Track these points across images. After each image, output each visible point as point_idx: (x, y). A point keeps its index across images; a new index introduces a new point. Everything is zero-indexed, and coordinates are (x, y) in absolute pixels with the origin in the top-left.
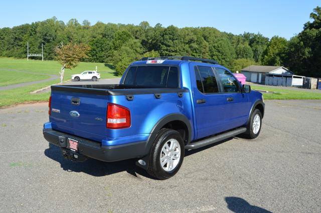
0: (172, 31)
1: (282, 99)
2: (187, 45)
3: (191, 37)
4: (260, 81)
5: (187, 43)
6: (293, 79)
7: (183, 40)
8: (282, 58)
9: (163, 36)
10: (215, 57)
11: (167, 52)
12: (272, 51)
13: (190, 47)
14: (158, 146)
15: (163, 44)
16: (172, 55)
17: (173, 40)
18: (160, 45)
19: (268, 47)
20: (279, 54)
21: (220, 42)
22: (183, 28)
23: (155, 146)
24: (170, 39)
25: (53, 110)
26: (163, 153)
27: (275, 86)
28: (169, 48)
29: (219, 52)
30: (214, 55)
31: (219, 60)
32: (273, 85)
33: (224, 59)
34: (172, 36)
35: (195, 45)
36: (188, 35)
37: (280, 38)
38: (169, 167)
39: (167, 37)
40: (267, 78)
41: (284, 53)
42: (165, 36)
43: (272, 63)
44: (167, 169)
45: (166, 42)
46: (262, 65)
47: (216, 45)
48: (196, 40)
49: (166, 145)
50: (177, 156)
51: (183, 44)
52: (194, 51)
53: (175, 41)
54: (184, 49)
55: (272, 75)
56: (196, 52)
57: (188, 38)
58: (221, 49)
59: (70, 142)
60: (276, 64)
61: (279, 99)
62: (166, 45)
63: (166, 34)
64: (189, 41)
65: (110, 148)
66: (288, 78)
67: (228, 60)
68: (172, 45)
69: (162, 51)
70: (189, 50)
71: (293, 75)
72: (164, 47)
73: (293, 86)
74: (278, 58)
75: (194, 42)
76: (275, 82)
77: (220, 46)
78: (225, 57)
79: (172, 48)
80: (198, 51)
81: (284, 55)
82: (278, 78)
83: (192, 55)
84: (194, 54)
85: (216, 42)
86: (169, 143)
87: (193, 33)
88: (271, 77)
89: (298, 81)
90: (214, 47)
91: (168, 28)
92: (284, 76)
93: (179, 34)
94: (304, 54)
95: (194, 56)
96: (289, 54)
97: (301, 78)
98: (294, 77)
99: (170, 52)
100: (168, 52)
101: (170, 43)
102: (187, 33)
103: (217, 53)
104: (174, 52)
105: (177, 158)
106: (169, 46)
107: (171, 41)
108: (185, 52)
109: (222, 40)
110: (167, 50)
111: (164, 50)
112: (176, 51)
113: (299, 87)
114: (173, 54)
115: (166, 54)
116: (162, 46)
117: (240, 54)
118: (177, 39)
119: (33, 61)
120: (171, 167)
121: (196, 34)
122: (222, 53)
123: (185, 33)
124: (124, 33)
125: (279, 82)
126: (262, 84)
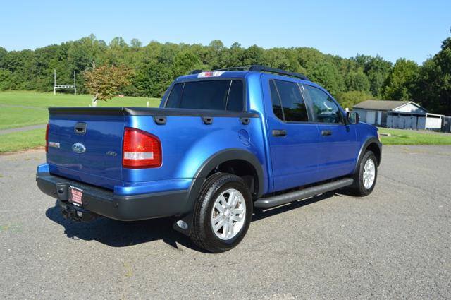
0: (255, 52)
1: (410, 144)
3: (281, 62)
4: (379, 122)
6: (427, 119)
8: (411, 90)
9: (242, 60)
12: (397, 81)
14: (207, 198)
19: (391, 74)
20: (406, 85)
21: (322, 68)
22: (271, 49)
23: (203, 198)
25: (50, 143)
26: (216, 210)
27: (401, 128)
29: (321, 82)
32: (397, 127)
34: (254, 60)
36: (277, 58)
37: (409, 61)
38: (227, 233)
39: (248, 61)
40: (389, 118)
41: (413, 83)
43: (396, 96)
44: (223, 237)
46: (383, 99)
47: (317, 72)
48: (289, 65)
49: (221, 197)
50: (240, 216)
55: (396, 114)
57: (277, 63)
58: (324, 77)
59: (73, 191)
60: (403, 98)
61: (406, 144)
63: (246, 58)
65: (127, 198)
66: (419, 118)
67: (334, 93)
71: (427, 114)
73: (427, 129)
74: (405, 90)
76: (401, 124)
77: (322, 73)
81: (413, 85)
82: (406, 118)
85: (318, 69)
86: (227, 196)
87: (284, 56)
88: (395, 117)
89: (434, 122)
90: (314, 75)
91: (249, 49)
92: (414, 115)
93: (265, 57)
94: (442, 83)
96: (422, 84)
97: (439, 117)
98: (429, 116)
102: (276, 56)
105: (240, 219)
109: (325, 65)
113: (436, 130)
117: (351, 85)
119: (62, 95)
120: (230, 233)
121: (288, 58)
122: (326, 84)
123: (274, 55)
124: (188, 56)
125: (407, 123)
126: (383, 126)
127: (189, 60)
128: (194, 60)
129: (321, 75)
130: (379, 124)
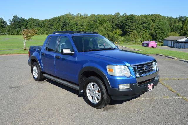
0: (132, 18)
2: (141, 25)
3: (143, 21)
5: (141, 24)
7: (138, 23)
9: (126, 20)
10: (157, 32)
13: (143, 26)
15: (126, 25)
16: (131, 32)
17: (132, 23)
18: (125, 26)
21: (160, 23)
24: (130, 22)
27: (179, 48)
28: (129, 27)
29: (160, 29)
30: (156, 31)
31: (160, 33)
34: (132, 20)
35: (145, 25)
36: (141, 19)
39: (129, 21)
40: (175, 44)
45: (128, 24)
47: (158, 24)
48: (146, 22)
51: (138, 25)
52: (146, 29)
54: (139, 28)
56: (147, 29)
57: (141, 21)
58: (161, 27)
62: (128, 26)
63: (128, 19)
64: (142, 23)
67: (165, 33)
68: (131, 25)
69: (126, 29)
70: (142, 28)
72: (127, 27)
75: (145, 23)
77: (160, 25)
78: (163, 32)
82: (181, 44)
83: (144, 31)
84: (145, 30)
85: (158, 23)
87: (144, 18)
88: (177, 43)
90: (157, 26)
91: (129, 16)
93: (136, 19)
95: (145, 31)
99: (130, 29)
100: (129, 30)
101: (131, 24)
102: (141, 18)
103: (158, 29)
106: (130, 26)
107: (131, 23)
108: (140, 29)
109: (162, 21)
110: (129, 29)
111: (127, 29)
112: (134, 29)
114: (132, 31)
117: (173, 30)
118: (134, 22)
121: (146, 19)
122: (162, 30)
123: (140, 18)
124: (103, 20)
125: (182, 46)
126: (173, 47)
127: (103, 21)
128: (105, 21)
129: (159, 26)
130: (173, 46)
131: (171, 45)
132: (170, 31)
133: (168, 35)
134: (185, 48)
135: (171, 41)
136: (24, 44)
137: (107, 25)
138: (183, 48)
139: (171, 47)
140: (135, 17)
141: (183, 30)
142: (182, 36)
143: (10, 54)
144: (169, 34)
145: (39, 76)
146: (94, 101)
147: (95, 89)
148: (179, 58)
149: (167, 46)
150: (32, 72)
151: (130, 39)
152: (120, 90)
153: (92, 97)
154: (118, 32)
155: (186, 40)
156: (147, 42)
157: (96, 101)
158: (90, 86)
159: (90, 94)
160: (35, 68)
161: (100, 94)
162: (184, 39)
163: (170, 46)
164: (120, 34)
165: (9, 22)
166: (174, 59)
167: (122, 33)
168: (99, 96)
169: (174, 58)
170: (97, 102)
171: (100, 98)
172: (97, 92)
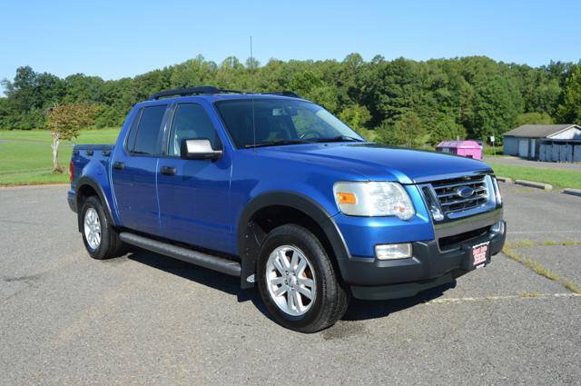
0: (400, 68)
2: (431, 93)
3: (437, 77)
4: (533, 155)
5: (430, 89)
7: (420, 84)
9: (383, 78)
10: (482, 113)
11: (390, 107)
13: (436, 96)
15: (383, 92)
16: (400, 113)
17: (402, 86)
18: (378, 95)
21: (491, 83)
22: (422, 62)
24: (396, 83)
27: (555, 162)
28: (394, 100)
29: (490, 102)
30: (480, 109)
31: (491, 117)
32: (551, 160)
33: (502, 114)
34: (400, 77)
35: (444, 92)
36: (430, 73)
39: (391, 79)
40: (542, 148)
42: (387, 77)
45: (388, 89)
47: (484, 89)
48: (446, 82)
51: (422, 92)
52: (445, 103)
53: (405, 86)
54: (424, 101)
55: (550, 142)
56: (449, 105)
57: (430, 80)
58: (493, 95)
62: (390, 95)
63: (389, 75)
64: (433, 86)
66: (575, 147)
67: (509, 116)
68: (399, 93)
69: (382, 105)
70: (434, 101)
72: (386, 99)
75: (444, 86)
76: (556, 155)
77: (491, 90)
78: (502, 112)
79: (399, 100)
80: (452, 103)
83: (440, 111)
84: (444, 108)
85: (485, 84)
87: (440, 70)
88: (549, 147)
90: (481, 93)
91: (393, 63)
93: (414, 72)
95: (444, 112)
99: (396, 106)
100: (393, 108)
101: (397, 89)
102: (428, 70)
103: (485, 104)
104: (404, 106)
106: (395, 96)
107: (397, 86)
108: (427, 106)
109: (496, 79)
110: (391, 104)
111: (385, 104)
112: (408, 105)
114: (402, 110)
115: (390, 111)
116: (381, 96)
118: (409, 83)
121: (447, 72)
122: (496, 105)
123: (425, 69)
124: (308, 77)
125: (562, 155)
126: (536, 159)
127: (309, 82)
128: (315, 81)
129: (489, 93)
130: (533, 156)
131: (530, 151)
132: (522, 109)
133: (517, 123)
134: (573, 161)
135: (530, 139)
136: (55, 153)
137: (321, 94)
138: (566, 160)
139: (529, 158)
140: (409, 68)
141: (563, 104)
142: (562, 123)
143: (7, 185)
144: (521, 117)
145: (106, 242)
146: (294, 308)
147: (296, 267)
148: (557, 186)
149: (517, 155)
150: (82, 229)
151: (396, 136)
152: (381, 265)
153: (286, 295)
154: (357, 114)
155: (576, 135)
156: (453, 144)
157: (298, 308)
158: (277, 260)
159: (279, 285)
160: (91, 215)
161: (312, 283)
162: (568, 133)
163: (526, 155)
164: (364, 121)
165: (5, 90)
166: (543, 188)
167: (370, 117)
168: (310, 288)
169: (542, 185)
170: (304, 309)
171: (312, 295)
172: (301, 276)
